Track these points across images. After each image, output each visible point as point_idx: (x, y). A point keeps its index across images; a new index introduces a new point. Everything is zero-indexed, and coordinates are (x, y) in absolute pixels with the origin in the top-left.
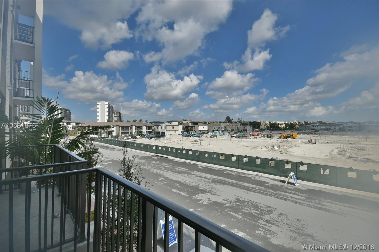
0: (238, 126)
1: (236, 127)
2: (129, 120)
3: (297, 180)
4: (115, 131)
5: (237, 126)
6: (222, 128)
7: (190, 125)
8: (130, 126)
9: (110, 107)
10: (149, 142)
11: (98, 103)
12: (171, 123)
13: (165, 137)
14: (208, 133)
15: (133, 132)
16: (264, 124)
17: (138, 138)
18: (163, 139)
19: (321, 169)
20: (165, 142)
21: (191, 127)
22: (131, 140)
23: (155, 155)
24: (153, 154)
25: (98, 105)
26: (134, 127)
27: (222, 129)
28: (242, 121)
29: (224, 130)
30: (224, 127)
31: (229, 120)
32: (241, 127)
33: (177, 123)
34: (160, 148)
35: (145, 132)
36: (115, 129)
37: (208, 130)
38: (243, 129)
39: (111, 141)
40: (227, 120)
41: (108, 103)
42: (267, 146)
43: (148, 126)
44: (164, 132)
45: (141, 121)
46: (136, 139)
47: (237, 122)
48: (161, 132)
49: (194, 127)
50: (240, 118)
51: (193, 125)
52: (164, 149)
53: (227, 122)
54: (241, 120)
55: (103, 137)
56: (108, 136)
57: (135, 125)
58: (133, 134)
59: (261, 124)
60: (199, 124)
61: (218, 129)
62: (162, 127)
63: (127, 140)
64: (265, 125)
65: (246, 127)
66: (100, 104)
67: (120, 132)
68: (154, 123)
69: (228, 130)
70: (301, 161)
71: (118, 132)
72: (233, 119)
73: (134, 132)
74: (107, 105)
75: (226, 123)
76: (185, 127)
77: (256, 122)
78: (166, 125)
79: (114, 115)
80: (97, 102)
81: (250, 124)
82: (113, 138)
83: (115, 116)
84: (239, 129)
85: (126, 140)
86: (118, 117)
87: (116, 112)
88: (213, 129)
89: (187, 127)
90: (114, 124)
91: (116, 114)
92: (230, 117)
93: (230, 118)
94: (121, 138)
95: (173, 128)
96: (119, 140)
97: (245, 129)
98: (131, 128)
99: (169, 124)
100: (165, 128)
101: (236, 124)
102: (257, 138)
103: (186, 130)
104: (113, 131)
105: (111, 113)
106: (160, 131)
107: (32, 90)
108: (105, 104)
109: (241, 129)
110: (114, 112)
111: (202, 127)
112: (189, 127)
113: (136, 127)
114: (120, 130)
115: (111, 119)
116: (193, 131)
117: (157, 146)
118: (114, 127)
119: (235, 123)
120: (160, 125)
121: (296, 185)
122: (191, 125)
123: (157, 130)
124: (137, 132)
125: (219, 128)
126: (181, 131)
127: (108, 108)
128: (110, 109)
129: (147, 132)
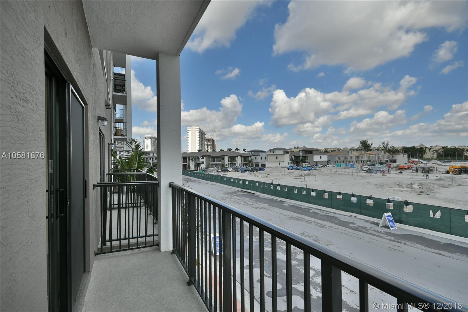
0: (381, 154)
1: (375, 156)
2: (222, 149)
3: (395, 223)
4: (205, 163)
5: (378, 154)
6: (351, 158)
7: (301, 154)
8: (221, 157)
9: (201, 134)
10: (241, 176)
11: (188, 130)
12: (273, 152)
13: (264, 170)
14: (327, 166)
15: (225, 164)
16: (431, 150)
17: (230, 172)
18: (260, 173)
19: (431, 210)
20: (260, 176)
21: (303, 156)
22: (221, 174)
23: (242, 191)
24: (240, 189)
25: (188, 132)
26: (226, 158)
27: (351, 160)
28: (389, 146)
29: (355, 160)
30: (354, 156)
31: (365, 146)
32: (386, 157)
33: (282, 152)
34: (247, 183)
35: (240, 164)
36: (204, 160)
37: (328, 161)
38: (390, 159)
39: (197, 175)
40: (363, 146)
41: (200, 129)
42: (400, 184)
43: (244, 157)
44: (265, 164)
45: (237, 149)
46: (227, 172)
47: (379, 149)
48: (261, 164)
49: (307, 157)
50: (386, 143)
51: (305, 154)
52: (252, 184)
53: (363, 149)
54: (387, 145)
55: (192, 170)
56: (197, 169)
57: (228, 156)
58: (226, 166)
59: (426, 150)
60: (314, 152)
61: (345, 160)
62: (261, 157)
63: (217, 173)
64: (435, 152)
65: (395, 156)
66: (190, 130)
67: (210, 164)
68: (252, 152)
69: (361, 161)
70: (406, 200)
71: (208, 164)
72: (372, 143)
73: (227, 164)
74: (198, 131)
75: (361, 150)
76: (294, 157)
77: (416, 148)
78: (267, 155)
79: (206, 143)
80: (188, 128)
81: (404, 152)
82: (201, 171)
83: (208, 144)
84: (381, 159)
85: (215, 173)
86: (211, 145)
87: (209, 139)
88: (337, 159)
89: (297, 157)
90: (204, 155)
91: (209, 142)
92: (367, 141)
93: (368, 143)
94: (209, 172)
95: (277, 158)
96: (207, 173)
97: (394, 159)
98: (223, 159)
99: (272, 153)
100: (266, 159)
101: (377, 152)
102: (403, 173)
103: (296, 162)
104: (203, 163)
105: (203, 141)
106: (259, 162)
107: (126, 128)
108: (196, 129)
109: (386, 159)
110: (206, 139)
111: (319, 156)
112: (300, 157)
113: (228, 157)
114: (210, 162)
115: (203, 148)
116: (305, 162)
117: (244, 180)
118: (203, 158)
119: (376, 150)
120: (260, 155)
121: (391, 229)
122: (303, 153)
123: (255, 161)
124: (230, 164)
125: (346, 158)
126: (288, 163)
127: (200, 134)
128: (202, 135)
129: (242, 163)
